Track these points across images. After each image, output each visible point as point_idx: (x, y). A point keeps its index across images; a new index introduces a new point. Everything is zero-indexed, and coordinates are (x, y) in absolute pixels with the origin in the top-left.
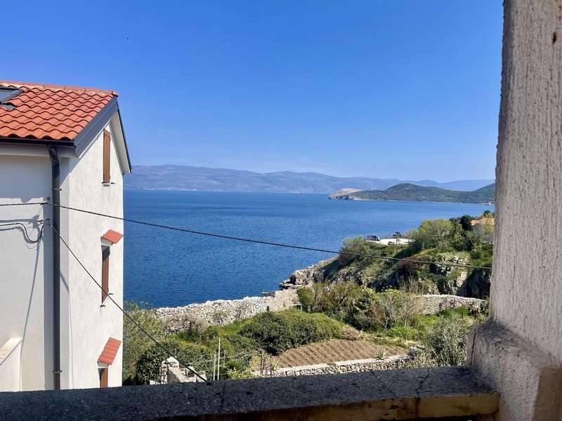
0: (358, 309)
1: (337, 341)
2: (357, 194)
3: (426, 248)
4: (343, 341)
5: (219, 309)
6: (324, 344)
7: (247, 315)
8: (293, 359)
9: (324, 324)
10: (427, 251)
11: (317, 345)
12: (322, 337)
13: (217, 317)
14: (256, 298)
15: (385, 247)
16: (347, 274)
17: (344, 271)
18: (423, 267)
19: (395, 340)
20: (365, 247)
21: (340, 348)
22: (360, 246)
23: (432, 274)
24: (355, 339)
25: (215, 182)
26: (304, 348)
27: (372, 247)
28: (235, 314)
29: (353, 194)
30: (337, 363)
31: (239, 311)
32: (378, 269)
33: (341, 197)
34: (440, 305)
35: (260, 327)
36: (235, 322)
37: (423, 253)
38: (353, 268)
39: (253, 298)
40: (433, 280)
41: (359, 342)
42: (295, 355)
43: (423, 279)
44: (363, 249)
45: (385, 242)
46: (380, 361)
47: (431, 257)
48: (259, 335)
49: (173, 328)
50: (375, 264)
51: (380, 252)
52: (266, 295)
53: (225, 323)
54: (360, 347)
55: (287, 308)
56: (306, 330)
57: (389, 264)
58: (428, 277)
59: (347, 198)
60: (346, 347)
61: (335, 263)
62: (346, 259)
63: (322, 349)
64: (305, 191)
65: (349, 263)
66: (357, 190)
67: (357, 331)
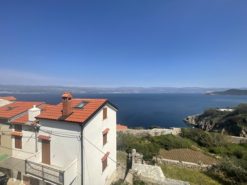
0: (202, 138)
1: (189, 150)
2: (212, 93)
3: (241, 113)
4: (192, 150)
5: (156, 131)
6: (185, 150)
7: (164, 134)
8: (173, 153)
9: (185, 143)
10: (242, 115)
11: (182, 150)
12: (184, 147)
13: (156, 133)
14: (167, 129)
15: (222, 112)
16: (207, 119)
17: (206, 118)
18: (240, 120)
19: (213, 155)
20: (214, 111)
21: (190, 153)
22: (212, 111)
23: (244, 123)
24: (196, 151)
25: (165, 91)
26: (178, 150)
27: (216, 111)
28: (161, 133)
29: (211, 93)
30: (182, 162)
31: (162, 132)
32: (219, 119)
33: (206, 94)
34: (241, 141)
35: (162, 142)
36: (161, 135)
37: (240, 115)
38: (209, 117)
39: (166, 129)
40: (244, 125)
41: (198, 152)
42: (174, 152)
43: (240, 125)
44: (213, 112)
45: (223, 110)
46: (199, 165)
47: (243, 117)
48: (162, 144)
49: (144, 135)
50: (218, 117)
51: (220, 113)
52: (171, 129)
53: (158, 135)
54: (198, 154)
55: (177, 133)
56: (178, 144)
57: (224, 118)
58: (242, 124)
59: (208, 94)
60: (192, 153)
61: (202, 115)
62: (206, 114)
63: (183, 151)
64: (193, 92)
65: (208, 116)
66: (212, 92)
67: (198, 148)
